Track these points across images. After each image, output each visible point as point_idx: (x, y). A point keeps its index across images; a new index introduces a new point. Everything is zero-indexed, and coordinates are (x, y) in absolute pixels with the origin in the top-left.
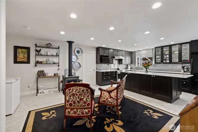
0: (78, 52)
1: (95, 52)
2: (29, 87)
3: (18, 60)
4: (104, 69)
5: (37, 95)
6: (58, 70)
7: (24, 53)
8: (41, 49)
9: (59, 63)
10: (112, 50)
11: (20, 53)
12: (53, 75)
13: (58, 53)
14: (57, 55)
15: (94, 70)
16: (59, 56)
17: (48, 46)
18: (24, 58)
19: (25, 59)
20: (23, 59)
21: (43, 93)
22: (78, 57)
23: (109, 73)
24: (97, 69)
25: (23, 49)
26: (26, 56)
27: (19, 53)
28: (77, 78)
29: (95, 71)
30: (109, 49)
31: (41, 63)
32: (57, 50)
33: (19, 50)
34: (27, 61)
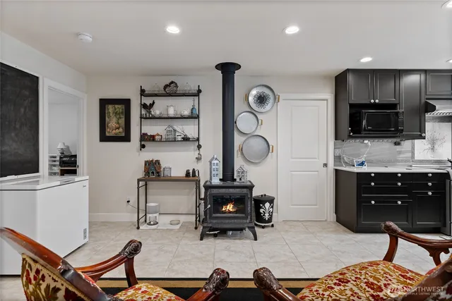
0: (261, 100)
1: (328, 95)
2: (128, 202)
3: (107, 134)
4: (371, 163)
5: (138, 228)
6: (199, 159)
7: (119, 114)
8: (154, 103)
9: (198, 139)
10: (414, 79)
11: (111, 114)
12: (183, 174)
13: (196, 107)
14: (194, 116)
15: (325, 165)
16: (198, 117)
17: (171, 91)
18: (118, 128)
19: (121, 130)
20: (117, 131)
21: (154, 224)
22: (260, 117)
23: (399, 179)
24: (338, 159)
25: (116, 106)
26: (122, 121)
27: (109, 117)
28: (245, 191)
29: (331, 166)
30: (398, 74)
31: (152, 138)
32: (194, 100)
33: (110, 108)
34: (123, 135)
